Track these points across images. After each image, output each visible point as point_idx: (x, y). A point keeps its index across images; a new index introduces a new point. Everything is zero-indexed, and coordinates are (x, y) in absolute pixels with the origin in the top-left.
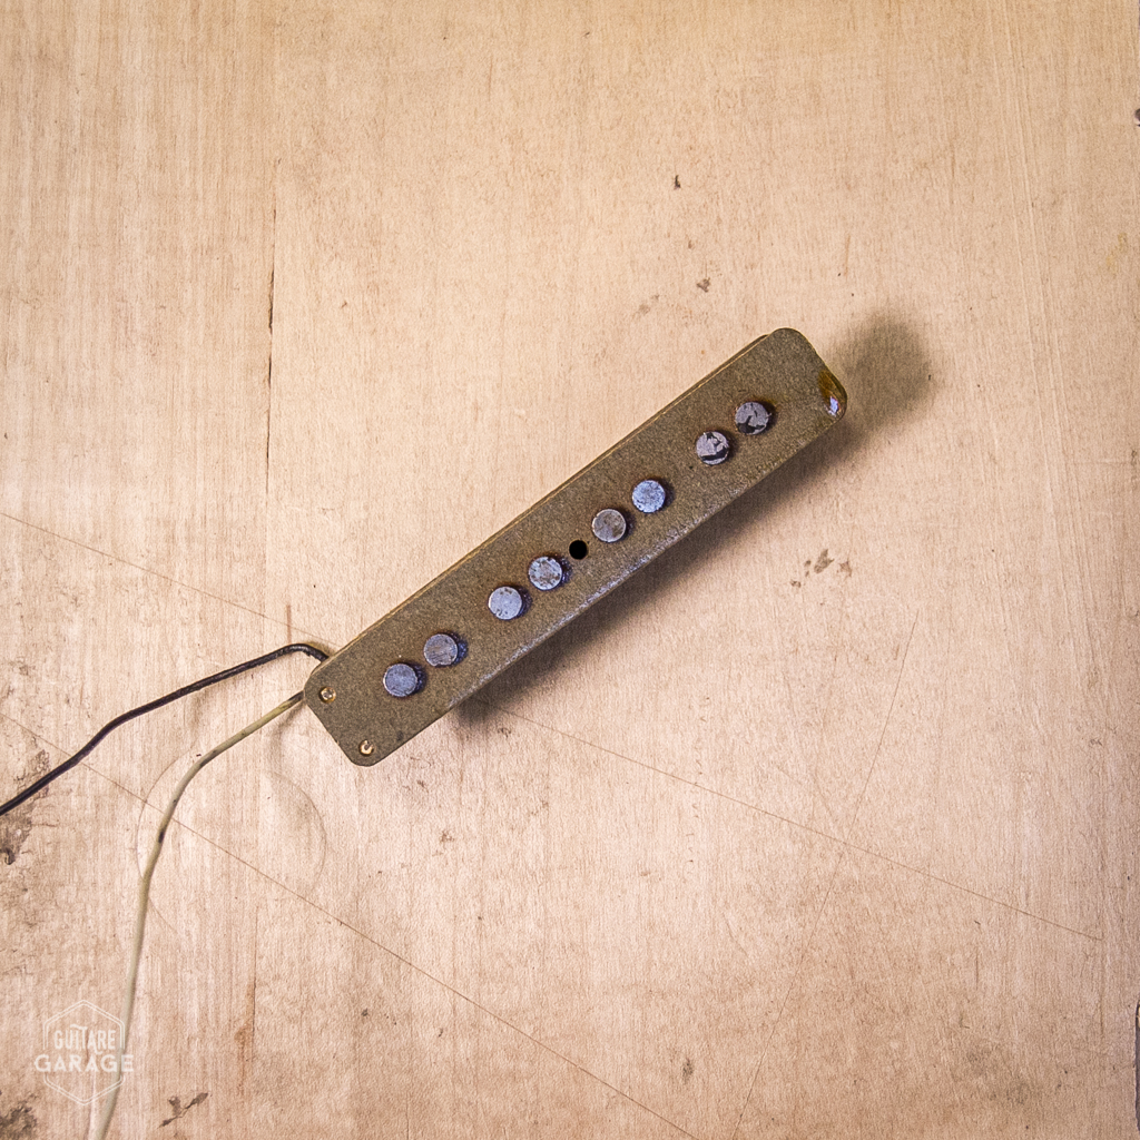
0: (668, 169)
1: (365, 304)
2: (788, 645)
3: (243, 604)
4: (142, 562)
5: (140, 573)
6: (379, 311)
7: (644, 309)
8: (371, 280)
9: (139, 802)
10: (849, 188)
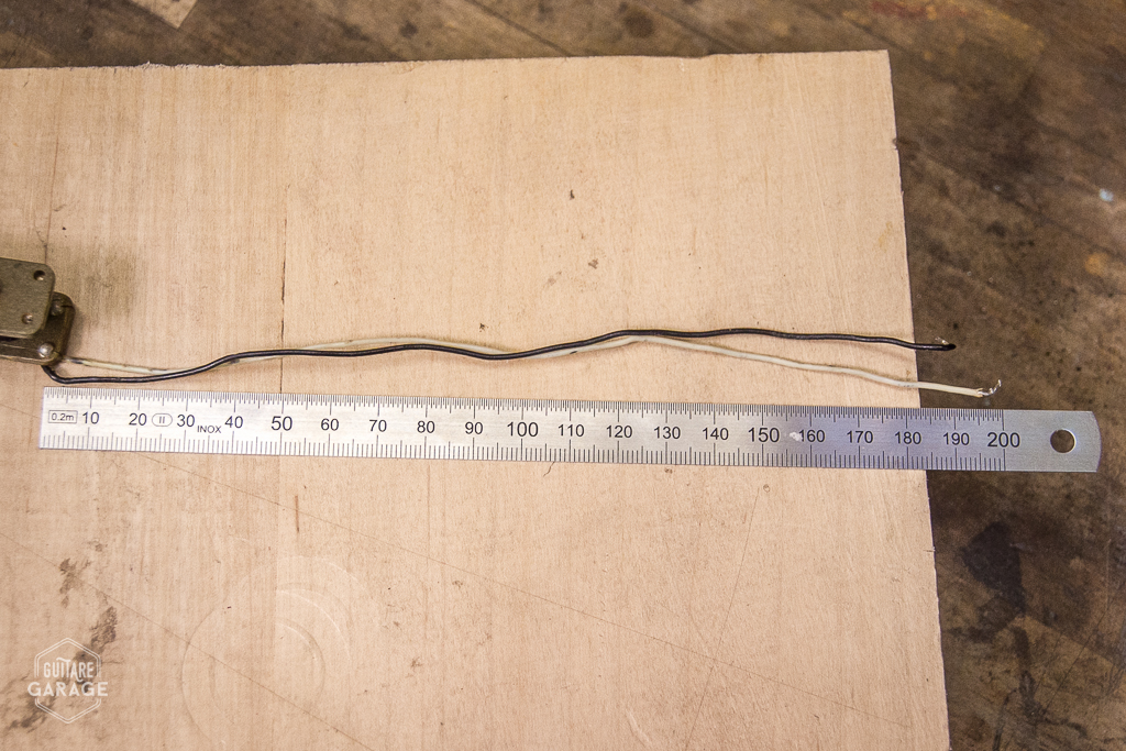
0: (565, 186)
1: (351, 282)
2: (664, 515)
3: (263, 496)
4: (189, 467)
5: (186, 475)
6: (361, 287)
7: (551, 281)
8: (355, 265)
9: (183, 644)
10: (694, 196)
